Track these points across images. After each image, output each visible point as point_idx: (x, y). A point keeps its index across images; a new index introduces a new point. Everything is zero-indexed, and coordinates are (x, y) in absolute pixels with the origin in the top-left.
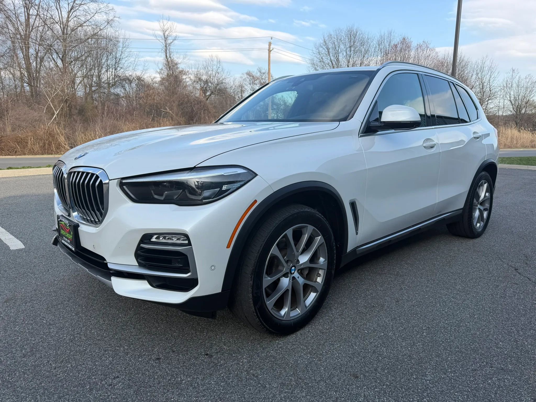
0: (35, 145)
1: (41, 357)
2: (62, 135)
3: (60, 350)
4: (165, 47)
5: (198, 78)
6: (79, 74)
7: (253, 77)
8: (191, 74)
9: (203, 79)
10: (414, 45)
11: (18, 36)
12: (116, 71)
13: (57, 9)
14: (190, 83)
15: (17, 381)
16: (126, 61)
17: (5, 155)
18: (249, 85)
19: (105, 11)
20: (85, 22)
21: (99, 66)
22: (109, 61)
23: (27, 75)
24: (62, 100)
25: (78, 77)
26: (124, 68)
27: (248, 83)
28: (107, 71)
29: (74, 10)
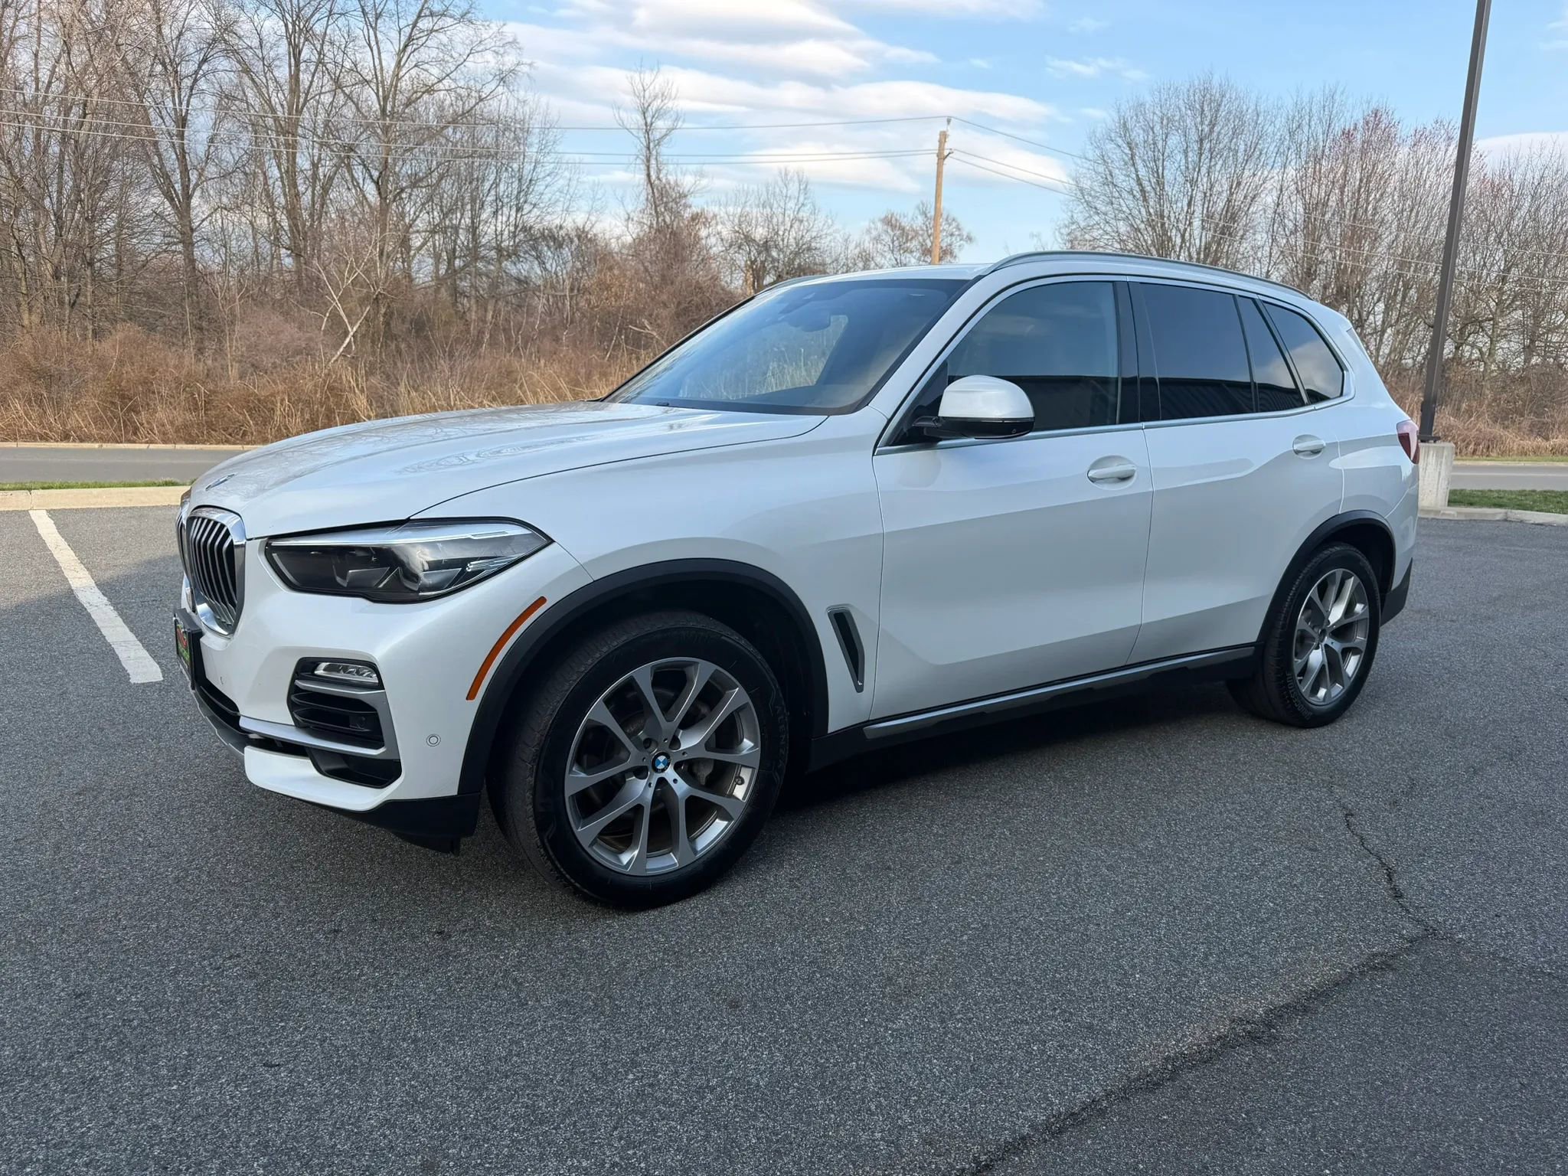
0: (292, 418)
1: (106, 907)
2: (362, 391)
3: (148, 896)
4: (644, 150)
5: (742, 236)
6: (420, 224)
7: (903, 229)
8: (723, 223)
9: (757, 240)
10: (1405, 131)
11: (270, 122)
12: (519, 215)
13: (369, 45)
14: (720, 249)
15: (45, 944)
16: (546, 187)
17: (218, 443)
18: (889, 255)
19: (493, 49)
20: (440, 81)
21: (473, 200)
22: (502, 186)
23: (290, 226)
24: (367, 297)
25: (418, 231)
26: (541, 205)
27: (886, 249)
28: (495, 213)
29: (415, 46)
